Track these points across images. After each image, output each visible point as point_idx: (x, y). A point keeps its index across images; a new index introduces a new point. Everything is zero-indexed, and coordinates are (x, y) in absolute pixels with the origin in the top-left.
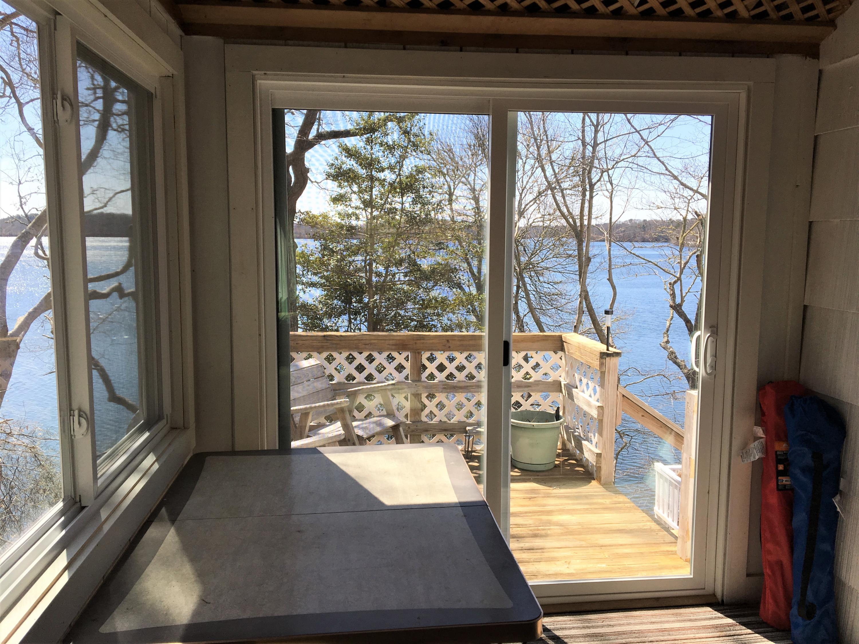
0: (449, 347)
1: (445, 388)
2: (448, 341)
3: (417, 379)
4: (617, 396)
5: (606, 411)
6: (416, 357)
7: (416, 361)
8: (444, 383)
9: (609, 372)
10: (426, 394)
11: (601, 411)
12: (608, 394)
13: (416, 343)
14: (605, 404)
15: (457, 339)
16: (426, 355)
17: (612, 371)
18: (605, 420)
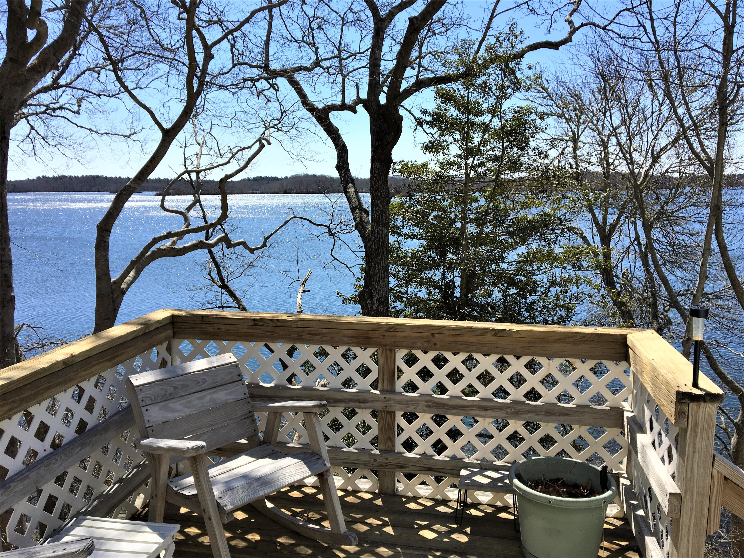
0: (435, 344)
1: (429, 406)
2: (433, 335)
3: (389, 388)
4: (712, 477)
5: (687, 503)
6: (387, 356)
7: (387, 362)
8: (428, 398)
9: (695, 431)
10: (402, 413)
11: (676, 503)
12: (692, 472)
13: (384, 336)
14: (686, 492)
15: (446, 332)
16: (401, 354)
17: (702, 430)
18: (685, 518)
